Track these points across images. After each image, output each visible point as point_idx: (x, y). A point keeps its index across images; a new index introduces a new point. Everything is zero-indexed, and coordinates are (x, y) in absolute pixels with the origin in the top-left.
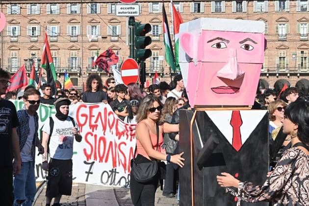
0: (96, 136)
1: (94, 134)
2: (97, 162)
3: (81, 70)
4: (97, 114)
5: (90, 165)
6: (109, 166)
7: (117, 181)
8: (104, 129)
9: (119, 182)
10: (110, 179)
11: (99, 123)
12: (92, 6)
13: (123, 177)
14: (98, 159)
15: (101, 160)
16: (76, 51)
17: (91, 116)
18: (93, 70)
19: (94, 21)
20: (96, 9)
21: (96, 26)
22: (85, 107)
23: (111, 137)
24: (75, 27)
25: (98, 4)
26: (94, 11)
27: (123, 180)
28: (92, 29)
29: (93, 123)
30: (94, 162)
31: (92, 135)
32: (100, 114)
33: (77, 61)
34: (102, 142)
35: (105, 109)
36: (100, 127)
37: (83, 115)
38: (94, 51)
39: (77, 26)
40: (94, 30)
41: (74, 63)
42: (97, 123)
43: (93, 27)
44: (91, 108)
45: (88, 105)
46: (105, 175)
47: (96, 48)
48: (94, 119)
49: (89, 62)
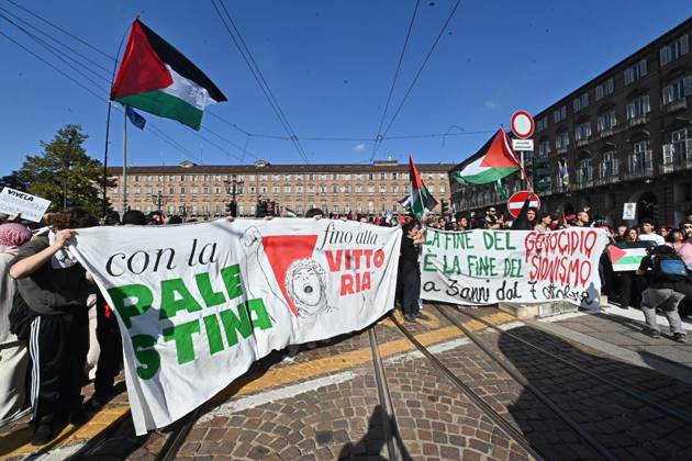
0: (540, 258)
6: (547, 283)
11: (543, 246)
14: (540, 278)
34: (545, 262)
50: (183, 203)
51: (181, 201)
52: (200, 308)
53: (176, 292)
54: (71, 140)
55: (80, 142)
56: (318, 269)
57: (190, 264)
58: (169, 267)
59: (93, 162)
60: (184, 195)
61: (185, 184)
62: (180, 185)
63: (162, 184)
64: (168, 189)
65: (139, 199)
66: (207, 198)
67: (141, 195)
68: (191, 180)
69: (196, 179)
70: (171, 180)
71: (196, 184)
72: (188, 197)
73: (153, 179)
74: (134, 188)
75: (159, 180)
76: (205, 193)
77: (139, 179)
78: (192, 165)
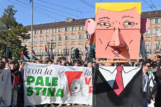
3: (151, 51)
12: (156, 20)
16: (149, 42)
18: (157, 51)
19: (157, 27)
20: (158, 21)
21: (158, 30)
24: (148, 31)
25: (159, 19)
26: (157, 22)
28: (156, 31)
33: (149, 47)
38: (157, 41)
39: (148, 30)
40: (157, 31)
41: (147, 48)
43: (156, 30)
47: (159, 40)
49: (155, 47)
50: (66, 46)
51: (65, 45)
52: (44, 86)
53: (40, 80)
54: (9, 14)
55: (14, 14)
56: (81, 82)
57: (45, 74)
58: (40, 74)
59: (19, 25)
60: (67, 41)
61: (67, 33)
62: (65, 34)
63: (55, 34)
64: (58, 37)
65: (42, 45)
66: (81, 42)
67: (43, 42)
68: (71, 30)
69: (74, 29)
70: (59, 31)
71: (74, 33)
72: (69, 42)
73: (50, 31)
74: (40, 38)
75: (53, 32)
76: (80, 39)
77: (42, 32)
78: (72, 20)
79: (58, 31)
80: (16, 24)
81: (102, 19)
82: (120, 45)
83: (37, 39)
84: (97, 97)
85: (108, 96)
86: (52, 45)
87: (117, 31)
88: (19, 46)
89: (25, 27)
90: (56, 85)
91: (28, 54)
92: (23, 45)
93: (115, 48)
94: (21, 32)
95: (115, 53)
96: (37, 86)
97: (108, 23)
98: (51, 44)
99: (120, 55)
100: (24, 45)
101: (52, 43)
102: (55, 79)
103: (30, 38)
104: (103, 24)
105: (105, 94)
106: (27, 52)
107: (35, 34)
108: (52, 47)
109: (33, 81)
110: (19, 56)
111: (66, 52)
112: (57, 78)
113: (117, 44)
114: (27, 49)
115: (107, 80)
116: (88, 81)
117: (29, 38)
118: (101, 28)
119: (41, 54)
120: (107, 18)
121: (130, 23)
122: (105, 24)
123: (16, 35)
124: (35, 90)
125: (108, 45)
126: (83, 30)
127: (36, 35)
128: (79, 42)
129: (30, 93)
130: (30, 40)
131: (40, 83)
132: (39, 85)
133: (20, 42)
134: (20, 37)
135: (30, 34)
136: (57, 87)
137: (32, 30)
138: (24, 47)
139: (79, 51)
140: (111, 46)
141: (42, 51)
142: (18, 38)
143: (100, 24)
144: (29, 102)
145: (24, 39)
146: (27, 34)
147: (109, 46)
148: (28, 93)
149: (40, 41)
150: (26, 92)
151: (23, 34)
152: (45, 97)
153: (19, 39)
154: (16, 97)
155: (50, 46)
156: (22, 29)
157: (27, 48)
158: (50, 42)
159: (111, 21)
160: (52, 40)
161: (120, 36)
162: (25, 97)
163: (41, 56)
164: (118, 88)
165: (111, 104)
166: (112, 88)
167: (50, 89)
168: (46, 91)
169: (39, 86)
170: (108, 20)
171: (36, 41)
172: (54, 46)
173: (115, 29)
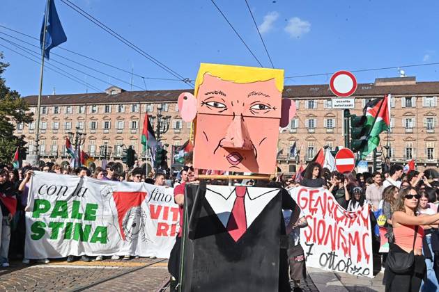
0: (315, 219)
1: (313, 217)
2: (316, 244)
4: (317, 198)
5: (309, 247)
6: (327, 249)
7: (335, 264)
8: (324, 212)
9: (338, 265)
10: (329, 261)
11: (319, 207)
12: (310, 102)
13: (342, 261)
14: (317, 241)
15: (320, 242)
17: (311, 200)
20: (313, 105)
22: (306, 191)
23: (330, 221)
27: (342, 263)
29: (313, 207)
30: (313, 244)
31: (311, 218)
32: (319, 198)
34: (321, 225)
35: (325, 194)
36: (320, 211)
37: (303, 199)
42: (317, 207)
44: (311, 193)
45: (309, 189)
46: (324, 258)
48: (313, 203)
50: (106, 141)
51: (104, 138)
52: (68, 218)
53: (61, 207)
58: (63, 195)
60: (107, 131)
61: (110, 116)
62: (104, 118)
63: (84, 116)
64: (89, 123)
65: (57, 136)
66: (134, 135)
67: (59, 131)
68: (117, 111)
69: (123, 110)
70: (93, 111)
71: (122, 116)
72: (112, 133)
73: (74, 110)
74: (52, 122)
75: (80, 112)
76: (133, 128)
77: (59, 111)
78: (120, 91)
79: (90, 111)
80: (6, 90)
81: (211, 95)
82: (244, 146)
83: (46, 124)
84: (197, 244)
85: (217, 243)
86: (77, 138)
87: (238, 119)
88: (7, 135)
89: (23, 98)
90: (94, 218)
91: (27, 152)
92: (16, 133)
93: (233, 151)
94: (15, 108)
95: (231, 161)
96: (54, 220)
97: (223, 102)
98: (75, 135)
99: (240, 165)
100: (20, 135)
101: (77, 133)
102: (91, 208)
103: (33, 120)
104: (212, 104)
105: (212, 238)
106: (25, 149)
107: (44, 113)
108: (76, 141)
109: (46, 209)
110: (6, 156)
111: (106, 153)
112: (96, 206)
113: (239, 143)
114: (26, 143)
115: (216, 213)
116: (155, 212)
117: (31, 121)
118: (208, 111)
119: (54, 154)
120: (221, 93)
121: (262, 107)
122: (216, 105)
123: (3, 113)
124: (49, 227)
125: (219, 145)
126: (140, 111)
127: (45, 116)
128: (132, 135)
129: (37, 234)
130: (33, 125)
131: (59, 213)
132: (58, 217)
133: (11, 128)
134: (10, 117)
135: (32, 114)
136: (95, 224)
137: (39, 105)
138: (17, 139)
139: (134, 152)
140: (224, 148)
141: (55, 148)
142: (8, 119)
143: (206, 103)
144: (35, 252)
145: (21, 122)
146: (27, 112)
147: (221, 146)
148: (33, 234)
149: (52, 127)
150: (29, 232)
151: (18, 111)
152: (69, 240)
153: (9, 122)
154: (7, 240)
155: (74, 139)
156: (17, 102)
157: (25, 140)
158: (74, 131)
159: (228, 100)
160: (78, 128)
161: (243, 128)
162: (26, 242)
163: (53, 157)
164: (237, 228)
165: (222, 258)
166: (225, 226)
167: (80, 225)
168: (71, 230)
169: (58, 219)
170: (222, 97)
171: (45, 127)
172: (81, 140)
173: (234, 115)
